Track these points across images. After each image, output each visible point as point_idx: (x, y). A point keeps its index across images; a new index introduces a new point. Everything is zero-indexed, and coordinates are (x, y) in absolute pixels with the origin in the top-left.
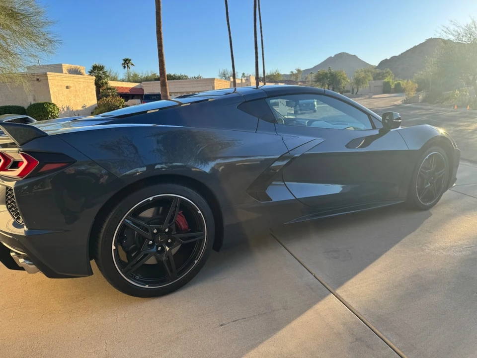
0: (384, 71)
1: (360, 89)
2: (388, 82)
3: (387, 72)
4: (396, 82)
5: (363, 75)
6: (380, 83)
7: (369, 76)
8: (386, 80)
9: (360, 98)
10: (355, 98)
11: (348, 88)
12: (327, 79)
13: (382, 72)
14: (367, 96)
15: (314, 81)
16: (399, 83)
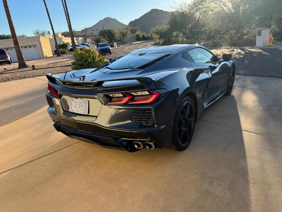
0: (135, 28)
1: (125, 39)
2: (138, 35)
3: (137, 29)
4: (142, 34)
5: (125, 31)
6: (134, 35)
7: (128, 31)
8: (137, 33)
9: (126, 45)
10: (123, 44)
11: (118, 39)
12: (106, 34)
13: (134, 29)
14: (129, 43)
15: (99, 35)
16: (144, 35)
